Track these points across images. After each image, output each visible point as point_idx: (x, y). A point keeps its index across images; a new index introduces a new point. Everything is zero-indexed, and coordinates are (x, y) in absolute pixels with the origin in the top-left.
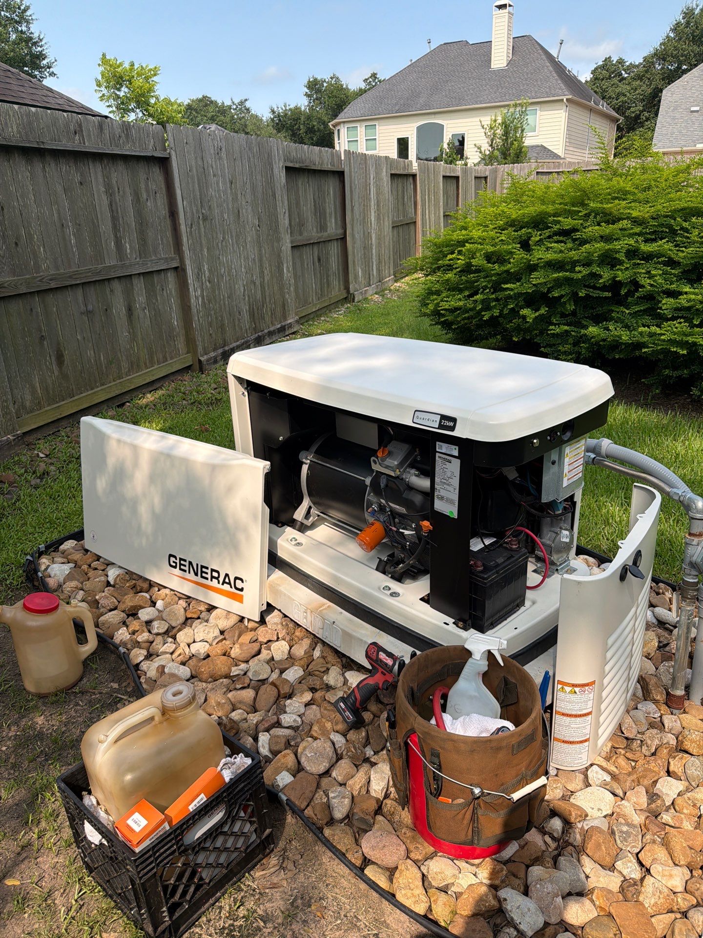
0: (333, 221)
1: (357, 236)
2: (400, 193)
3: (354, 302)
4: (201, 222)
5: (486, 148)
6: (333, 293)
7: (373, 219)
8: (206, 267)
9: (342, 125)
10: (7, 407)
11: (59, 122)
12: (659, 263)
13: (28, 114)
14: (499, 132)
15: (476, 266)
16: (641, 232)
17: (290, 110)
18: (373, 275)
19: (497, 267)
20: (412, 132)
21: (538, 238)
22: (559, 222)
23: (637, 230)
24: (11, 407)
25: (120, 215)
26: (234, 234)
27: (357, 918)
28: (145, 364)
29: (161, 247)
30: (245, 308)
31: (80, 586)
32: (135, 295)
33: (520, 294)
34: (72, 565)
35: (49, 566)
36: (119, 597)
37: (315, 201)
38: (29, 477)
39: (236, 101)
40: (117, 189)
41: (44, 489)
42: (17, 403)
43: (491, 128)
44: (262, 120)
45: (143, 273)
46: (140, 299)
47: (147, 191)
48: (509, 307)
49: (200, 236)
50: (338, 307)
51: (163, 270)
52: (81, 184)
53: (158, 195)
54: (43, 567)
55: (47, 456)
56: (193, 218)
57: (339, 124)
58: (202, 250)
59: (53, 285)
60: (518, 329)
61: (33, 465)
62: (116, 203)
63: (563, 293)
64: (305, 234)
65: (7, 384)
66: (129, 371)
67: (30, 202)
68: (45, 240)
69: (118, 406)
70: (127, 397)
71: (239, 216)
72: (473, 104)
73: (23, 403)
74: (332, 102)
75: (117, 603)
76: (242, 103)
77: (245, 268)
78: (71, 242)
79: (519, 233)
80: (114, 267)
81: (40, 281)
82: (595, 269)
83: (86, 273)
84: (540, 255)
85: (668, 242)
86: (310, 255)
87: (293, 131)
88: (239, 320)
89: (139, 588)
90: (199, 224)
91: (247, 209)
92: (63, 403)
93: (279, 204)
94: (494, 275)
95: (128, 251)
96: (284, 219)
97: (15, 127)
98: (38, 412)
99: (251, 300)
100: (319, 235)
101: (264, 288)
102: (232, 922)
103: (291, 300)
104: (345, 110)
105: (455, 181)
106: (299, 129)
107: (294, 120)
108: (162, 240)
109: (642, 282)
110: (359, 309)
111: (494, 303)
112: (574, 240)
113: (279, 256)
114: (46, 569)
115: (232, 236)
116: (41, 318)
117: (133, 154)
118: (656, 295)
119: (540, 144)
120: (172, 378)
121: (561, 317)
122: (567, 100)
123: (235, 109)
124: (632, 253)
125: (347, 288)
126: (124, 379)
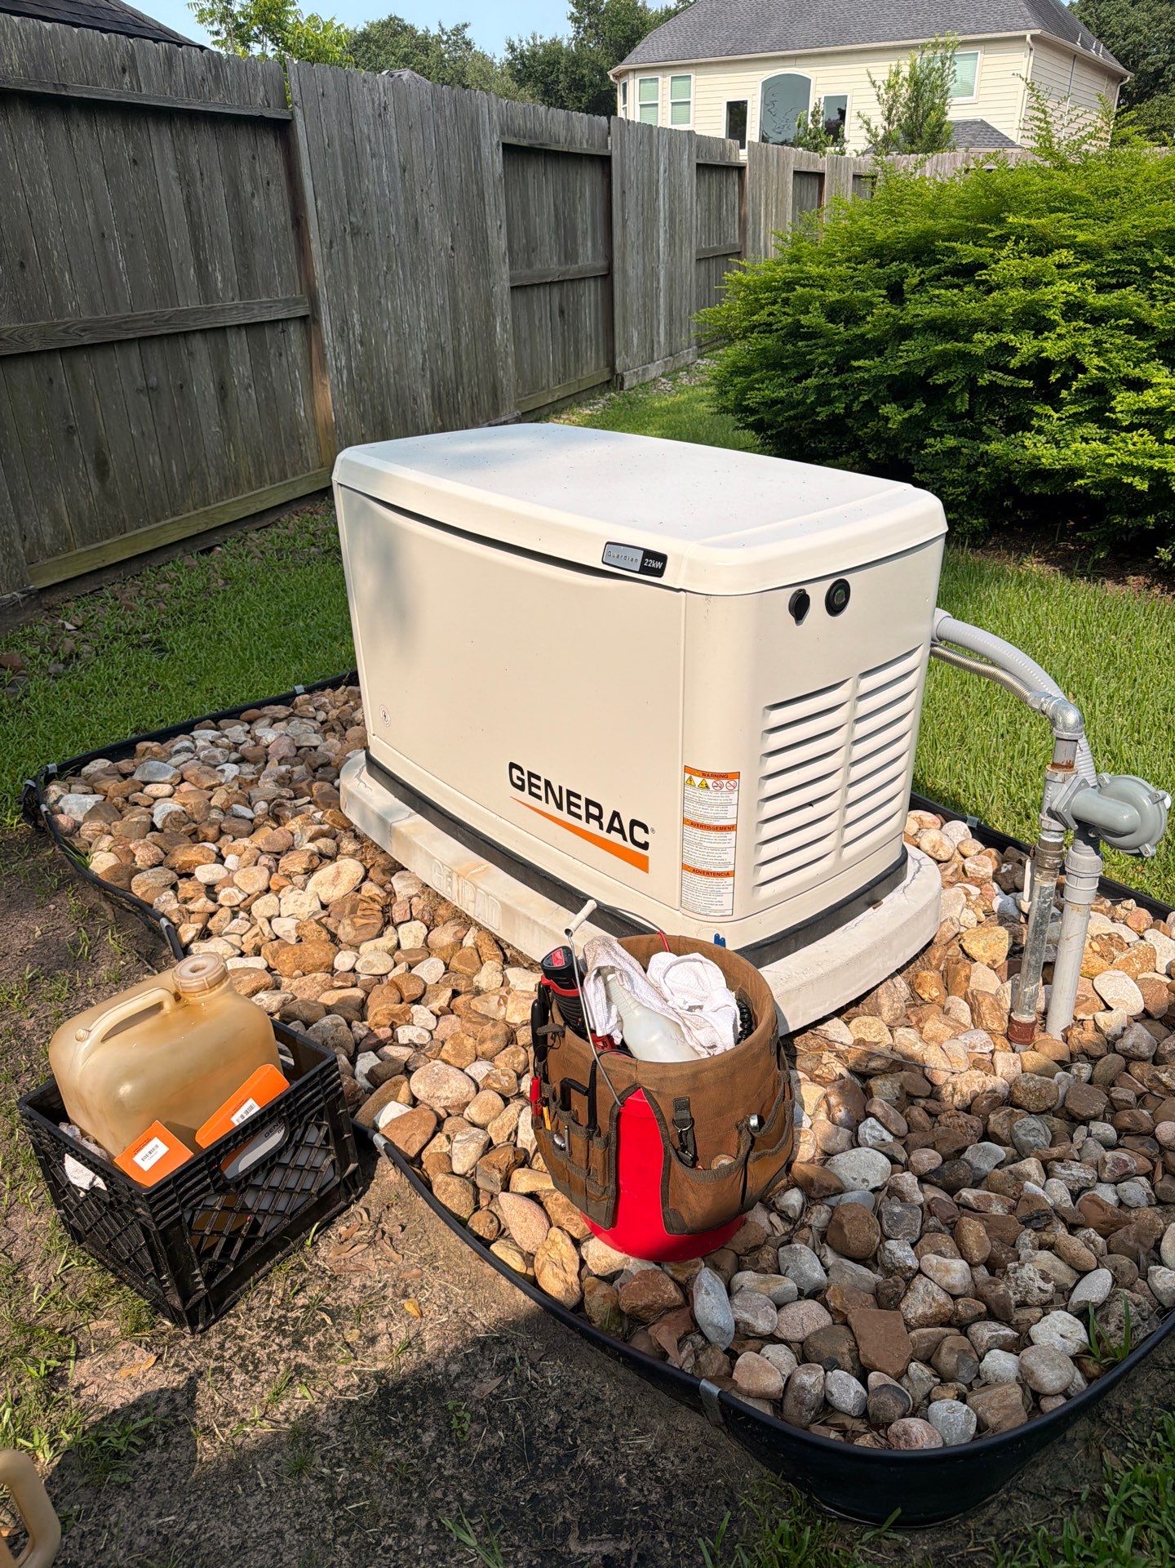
0: (589, 244)
1: (631, 273)
2: (714, 199)
3: (622, 389)
4: (348, 239)
5: (878, 122)
6: (585, 372)
7: (662, 244)
8: (356, 317)
9: (631, 75)
10: (11, 544)
11: (93, 49)
12: (1118, 327)
13: (39, 34)
14: (905, 92)
15: (808, 328)
16: (1093, 270)
17: (543, 45)
18: (659, 342)
19: (842, 329)
20: (753, 91)
21: (916, 281)
22: (953, 251)
23: (1085, 267)
24: (18, 544)
25: (204, 220)
26: (407, 260)
27: (473, 1315)
28: (249, 482)
29: (278, 279)
30: (425, 394)
31: (107, 827)
32: (233, 363)
33: (880, 379)
34: (99, 797)
35: (61, 796)
36: (167, 847)
37: (556, 209)
38: (46, 661)
39: (449, 28)
40: (198, 174)
41: (69, 681)
42: (28, 540)
43: (890, 87)
44: (492, 63)
45: (246, 326)
46: (241, 370)
47: (253, 179)
48: (861, 399)
49: (346, 265)
50: (594, 398)
51: (282, 320)
52: (135, 162)
53: (272, 187)
54: (52, 798)
55: (78, 628)
56: (333, 231)
57: (626, 73)
58: (349, 287)
59: (87, 339)
60: (877, 438)
61: (54, 642)
62: (197, 200)
63: (952, 377)
64: (538, 266)
65: (9, 505)
66: (221, 493)
67: (45, 193)
68: (72, 261)
69: (202, 552)
70: (217, 538)
71: (417, 228)
72: (864, 41)
73: (38, 539)
74: (618, 33)
75: (163, 856)
76: (458, 30)
77: (426, 320)
78: (117, 265)
79: (887, 270)
80: (195, 311)
81: (65, 331)
82: (1008, 337)
83: (143, 320)
84: (919, 309)
85: (1136, 290)
86: (544, 304)
87: (546, 84)
88: (414, 413)
89: (201, 836)
90: (345, 240)
91: (432, 218)
92: (108, 541)
93: (490, 209)
94: (839, 342)
95: (220, 285)
96: (499, 238)
97: (15, 57)
98: (65, 556)
99: (436, 377)
100: (563, 268)
101: (460, 357)
102: (283, 1312)
103: (509, 380)
104: (638, 48)
105: (816, 183)
106: (557, 82)
107: (549, 63)
108: (280, 269)
109: (1086, 362)
110: (629, 403)
111: (837, 393)
112: (978, 284)
113: (488, 303)
114: (57, 802)
115: (403, 265)
116: (66, 395)
117: (227, 111)
118: (1108, 386)
119: (978, 118)
120: (295, 508)
121: (949, 420)
122: (1033, 37)
123: (447, 42)
124: (1073, 309)
125: (611, 365)
126: (213, 506)
